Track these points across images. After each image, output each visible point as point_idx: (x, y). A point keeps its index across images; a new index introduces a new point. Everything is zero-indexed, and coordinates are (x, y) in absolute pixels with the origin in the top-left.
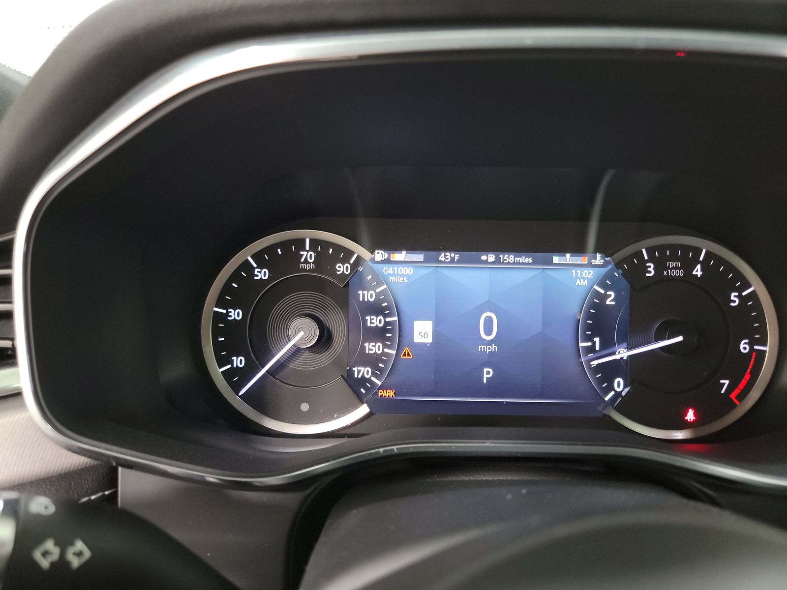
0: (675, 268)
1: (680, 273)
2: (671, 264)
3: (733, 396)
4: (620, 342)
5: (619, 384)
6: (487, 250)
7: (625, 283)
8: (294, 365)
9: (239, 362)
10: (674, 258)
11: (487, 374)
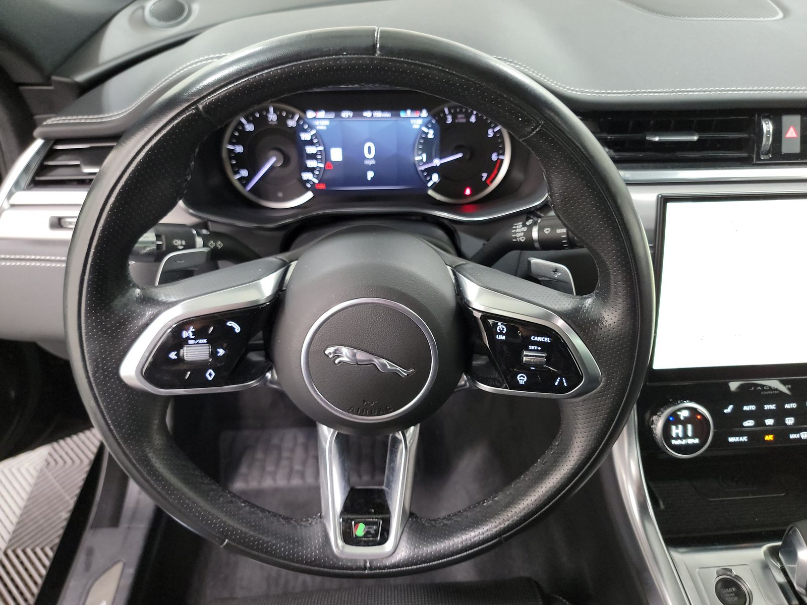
0: (461, 118)
1: (464, 121)
2: (459, 116)
3: (488, 182)
4: (436, 157)
5: (435, 178)
6: (366, 109)
7: (438, 127)
8: (272, 174)
9: (244, 173)
10: (461, 112)
11: (370, 175)
